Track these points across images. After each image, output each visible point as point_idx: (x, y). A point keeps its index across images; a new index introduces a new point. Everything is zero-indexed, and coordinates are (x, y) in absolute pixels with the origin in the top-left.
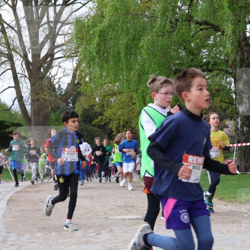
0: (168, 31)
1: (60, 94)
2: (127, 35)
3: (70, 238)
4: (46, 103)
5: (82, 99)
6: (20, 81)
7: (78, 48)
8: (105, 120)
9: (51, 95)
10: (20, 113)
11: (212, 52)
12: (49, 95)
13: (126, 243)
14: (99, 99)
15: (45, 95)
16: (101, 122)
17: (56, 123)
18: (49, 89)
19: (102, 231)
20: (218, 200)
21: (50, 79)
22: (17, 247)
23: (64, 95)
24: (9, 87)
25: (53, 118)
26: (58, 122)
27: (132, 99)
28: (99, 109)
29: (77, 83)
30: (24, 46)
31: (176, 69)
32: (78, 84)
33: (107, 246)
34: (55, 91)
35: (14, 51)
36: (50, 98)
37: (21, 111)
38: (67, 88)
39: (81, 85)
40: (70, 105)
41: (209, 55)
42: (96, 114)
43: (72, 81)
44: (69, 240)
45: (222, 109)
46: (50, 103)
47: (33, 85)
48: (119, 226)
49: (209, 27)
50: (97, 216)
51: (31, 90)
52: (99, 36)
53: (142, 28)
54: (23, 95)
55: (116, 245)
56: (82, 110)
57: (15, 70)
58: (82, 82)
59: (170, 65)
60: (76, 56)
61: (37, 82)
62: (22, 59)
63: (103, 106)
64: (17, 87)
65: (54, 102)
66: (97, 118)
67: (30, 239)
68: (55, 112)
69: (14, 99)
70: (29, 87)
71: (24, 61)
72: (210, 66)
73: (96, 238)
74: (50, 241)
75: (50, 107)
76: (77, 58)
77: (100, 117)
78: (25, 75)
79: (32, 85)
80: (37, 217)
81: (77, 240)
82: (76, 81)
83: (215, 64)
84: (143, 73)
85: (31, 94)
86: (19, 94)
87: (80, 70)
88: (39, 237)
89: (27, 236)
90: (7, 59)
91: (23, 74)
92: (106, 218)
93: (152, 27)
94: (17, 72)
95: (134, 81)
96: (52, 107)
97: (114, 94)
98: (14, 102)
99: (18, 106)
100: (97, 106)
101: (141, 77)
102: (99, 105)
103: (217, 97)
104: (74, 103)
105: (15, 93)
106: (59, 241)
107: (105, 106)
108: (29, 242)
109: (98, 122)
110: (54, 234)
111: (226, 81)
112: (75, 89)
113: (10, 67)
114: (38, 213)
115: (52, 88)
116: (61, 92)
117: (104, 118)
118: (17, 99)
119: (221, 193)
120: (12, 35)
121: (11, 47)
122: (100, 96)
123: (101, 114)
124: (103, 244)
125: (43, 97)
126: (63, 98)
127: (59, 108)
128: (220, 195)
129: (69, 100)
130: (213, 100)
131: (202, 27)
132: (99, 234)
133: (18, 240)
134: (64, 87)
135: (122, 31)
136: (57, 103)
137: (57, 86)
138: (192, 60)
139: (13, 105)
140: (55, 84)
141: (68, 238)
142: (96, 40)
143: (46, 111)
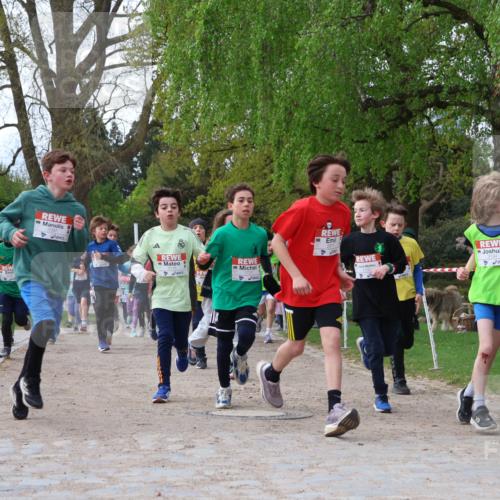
0: (355, 15)
1: (116, 145)
2: (266, 22)
3: (129, 452)
4: (85, 163)
5: (164, 157)
6: (30, 112)
7: (158, 45)
8: (212, 204)
9: (96, 146)
10: (27, 182)
11: (448, 66)
12: (92, 145)
13: (247, 467)
14: (200, 159)
15: (84, 146)
16: (201, 207)
17: (106, 207)
18: (92, 132)
19: (198, 442)
20: (449, 384)
21: (94, 112)
22: (13, 467)
23: (123, 148)
24: (7, 125)
25: (100, 195)
26: (111, 205)
27: (272, 161)
28: (198, 179)
29: (153, 121)
30: (41, 38)
31: (368, 100)
32: (156, 124)
33: (207, 473)
34: (106, 138)
35: (18, 46)
36: (94, 153)
37: (31, 178)
38: (131, 132)
39: (161, 127)
40: (136, 169)
41: (440, 71)
42: (193, 191)
43: (141, 117)
44: (126, 456)
45: (464, 189)
46: (93, 163)
47: (58, 123)
48: (233, 432)
49: (442, 9)
50: (188, 408)
51: (55, 134)
52: (206, 22)
53: (298, 7)
54: (35, 143)
55: (226, 471)
56: (162, 180)
57: (20, 89)
58: (163, 120)
59: (355, 90)
60: (153, 64)
61: (67, 115)
62: (35, 65)
63: (207, 173)
64: (23, 126)
65: (101, 162)
66: (194, 199)
67: (42, 451)
68: (104, 183)
69: (15, 151)
70: (50, 127)
71: (39, 70)
72: (443, 96)
73: (184, 455)
74: (83, 458)
75: (92, 173)
76: (155, 67)
77: (200, 198)
78: (40, 100)
79: (56, 122)
80: (59, 405)
81: (142, 457)
82: (151, 119)
83: (454, 91)
84: (297, 106)
85: (52, 141)
86: (26, 143)
87: (161, 95)
88: (61, 448)
89: (36, 445)
90: (4, 64)
91: (36, 99)
92: (207, 413)
93: (320, 7)
94: (24, 94)
95: (277, 123)
96: (97, 173)
97: (233, 148)
98: (15, 158)
99: (24, 168)
100: (195, 173)
101: (291, 113)
102: (198, 171)
103: (455, 163)
104: (145, 165)
105: (19, 139)
106: (102, 458)
107: (213, 174)
108: (39, 459)
109: (195, 209)
110: (93, 443)
111: (477, 130)
112: (148, 135)
113: (9, 83)
114: (61, 397)
115: (99, 132)
116: (117, 141)
117: (209, 199)
118: (21, 153)
119: (455, 370)
120: (15, 13)
121: (13, 39)
122: (202, 153)
123: (203, 191)
124: (197, 468)
125: (79, 148)
126: (121, 154)
127: (112, 174)
128: (453, 373)
129: (135, 159)
130: (445, 168)
131: (427, 10)
132: (190, 447)
133: (15, 453)
134: (125, 129)
135: (255, 11)
136: (108, 164)
137: (109, 127)
138: (404, 82)
139: (13, 164)
140: (105, 121)
141: (124, 453)
142: (199, 30)
143: (85, 181)
